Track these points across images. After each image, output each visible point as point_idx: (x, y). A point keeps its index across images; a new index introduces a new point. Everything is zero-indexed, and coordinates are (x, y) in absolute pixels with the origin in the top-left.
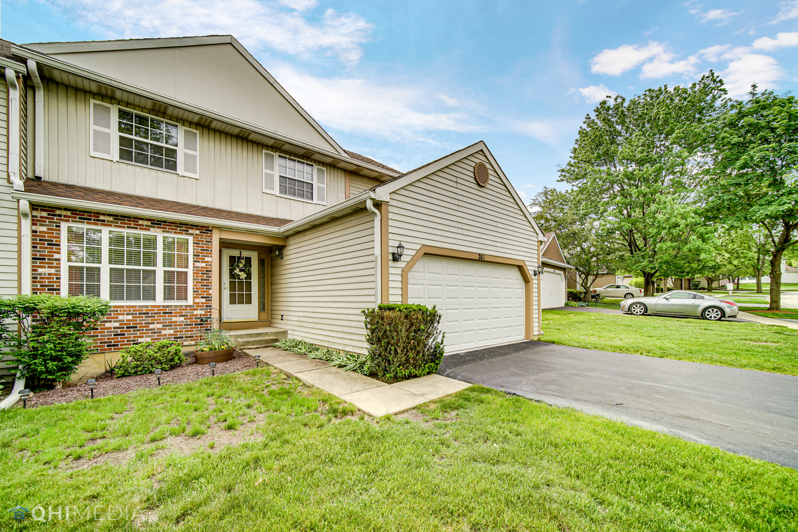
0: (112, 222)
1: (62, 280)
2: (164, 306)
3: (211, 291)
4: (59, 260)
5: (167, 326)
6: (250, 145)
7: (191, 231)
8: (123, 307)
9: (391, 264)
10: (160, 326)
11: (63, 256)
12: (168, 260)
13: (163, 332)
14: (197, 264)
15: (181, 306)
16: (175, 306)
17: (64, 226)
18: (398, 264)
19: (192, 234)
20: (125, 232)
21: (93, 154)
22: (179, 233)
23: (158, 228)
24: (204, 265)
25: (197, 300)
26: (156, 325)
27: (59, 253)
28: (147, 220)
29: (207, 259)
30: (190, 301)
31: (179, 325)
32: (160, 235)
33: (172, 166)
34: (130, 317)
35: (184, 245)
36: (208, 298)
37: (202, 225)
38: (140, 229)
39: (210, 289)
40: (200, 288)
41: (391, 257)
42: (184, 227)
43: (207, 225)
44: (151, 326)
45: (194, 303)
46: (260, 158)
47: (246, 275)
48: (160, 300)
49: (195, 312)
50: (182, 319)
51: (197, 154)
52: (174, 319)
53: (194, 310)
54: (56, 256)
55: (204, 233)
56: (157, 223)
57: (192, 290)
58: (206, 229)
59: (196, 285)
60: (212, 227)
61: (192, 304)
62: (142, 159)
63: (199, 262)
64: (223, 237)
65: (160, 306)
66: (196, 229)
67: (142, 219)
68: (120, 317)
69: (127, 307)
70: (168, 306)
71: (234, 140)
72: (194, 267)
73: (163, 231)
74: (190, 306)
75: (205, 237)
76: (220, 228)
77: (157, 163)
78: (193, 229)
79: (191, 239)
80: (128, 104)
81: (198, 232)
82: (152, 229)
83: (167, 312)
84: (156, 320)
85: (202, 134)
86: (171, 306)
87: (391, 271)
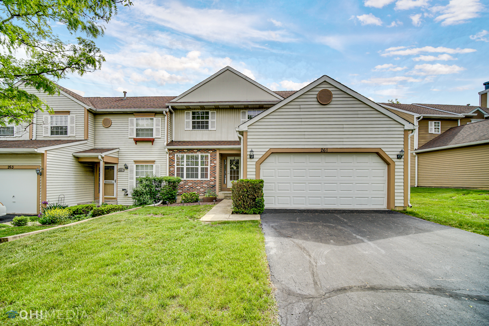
0: (187, 152)
1: (175, 172)
2: (201, 180)
3: (216, 175)
4: (174, 165)
5: (202, 188)
6: (235, 110)
7: (209, 152)
8: (189, 180)
9: (249, 160)
10: (200, 188)
11: (175, 164)
12: (202, 163)
13: (201, 190)
14: (211, 164)
15: (206, 180)
16: (204, 180)
17: (176, 155)
18: (252, 160)
19: (210, 153)
20: (190, 154)
21: (186, 129)
22: (206, 153)
23: (199, 152)
24: (213, 164)
25: (211, 178)
26: (198, 187)
27: (174, 163)
28: (196, 149)
29: (215, 162)
30: (209, 179)
31: (205, 188)
32: (199, 154)
33: (207, 127)
34: (191, 184)
35: (207, 157)
36: (215, 178)
37: (213, 149)
38: (194, 153)
39: (216, 174)
40: (212, 174)
41: (248, 157)
42: (207, 150)
43: (214, 149)
44: (197, 188)
45: (210, 179)
46: (239, 115)
47: (236, 168)
48: (199, 178)
49: (211, 183)
50: (206, 185)
51: (215, 120)
52: (204, 185)
53: (210, 182)
54: (174, 164)
55: (214, 152)
56: (199, 150)
57: (209, 174)
58: (214, 150)
59: (211, 173)
60: (217, 149)
61: (209, 180)
62: (198, 127)
63: (212, 163)
64: (221, 152)
65: (199, 180)
66: (211, 151)
67: (195, 149)
68: (189, 184)
69: (191, 180)
70: (202, 180)
71: (229, 110)
72: (210, 166)
73: (201, 153)
74: (209, 181)
75: (214, 154)
76: (219, 149)
77: (203, 127)
78: (210, 151)
79: (209, 155)
80: (194, 109)
81: (212, 152)
82: (197, 153)
83: (201, 182)
84: (198, 185)
85: (217, 112)
86: (203, 180)
87: (248, 163)
